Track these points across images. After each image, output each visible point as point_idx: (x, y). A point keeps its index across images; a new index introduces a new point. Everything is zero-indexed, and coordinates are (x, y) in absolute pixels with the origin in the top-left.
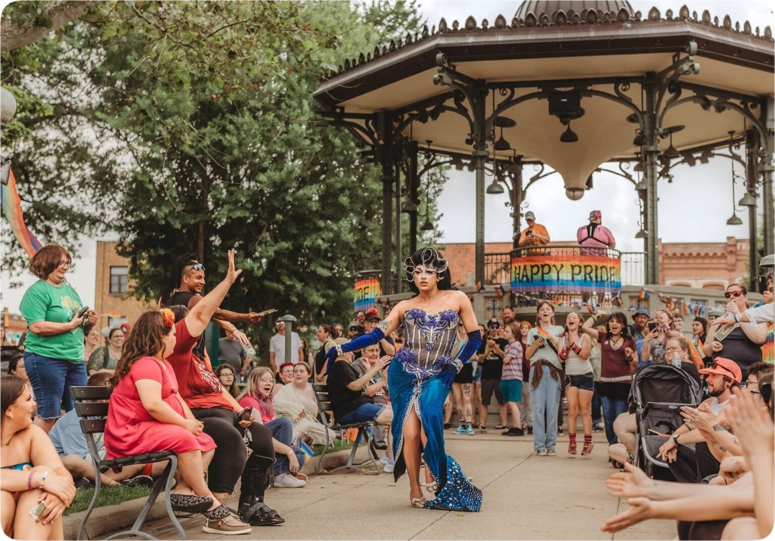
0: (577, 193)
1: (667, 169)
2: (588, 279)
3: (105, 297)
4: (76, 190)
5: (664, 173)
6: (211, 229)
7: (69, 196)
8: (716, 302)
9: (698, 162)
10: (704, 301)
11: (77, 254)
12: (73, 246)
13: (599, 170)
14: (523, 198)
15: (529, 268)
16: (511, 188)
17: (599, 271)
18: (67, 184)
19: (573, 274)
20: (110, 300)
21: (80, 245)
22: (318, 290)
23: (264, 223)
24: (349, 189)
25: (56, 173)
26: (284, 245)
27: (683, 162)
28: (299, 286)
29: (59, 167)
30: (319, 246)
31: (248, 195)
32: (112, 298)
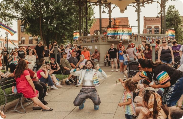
0: (123, 12)
1: (143, 5)
2: (124, 33)
3: (20, 33)
4: (11, 9)
5: (143, 6)
6: (43, 18)
7: (10, 11)
8: (153, 37)
9: (150, 3)
10: (150, 37)
11: (12, 24)
12: (11, 22)
13: (128, 5)
14: (111, 12)
15: (111, 31)
16: (109, 10)
17: (127, 31)
18: (9, 8)
19: (121, 32)
20: (21, 33)
21: (13, 22)
22: (67, 32)
23: (54, 17)
24: (74, 8)
25: (6, 5)
26: (59, 22)
27: (147, 3)
28: (63, 31)
29: (7, 4)
30: (67, 22)
31: (50, 10)
32: (22, 33)
